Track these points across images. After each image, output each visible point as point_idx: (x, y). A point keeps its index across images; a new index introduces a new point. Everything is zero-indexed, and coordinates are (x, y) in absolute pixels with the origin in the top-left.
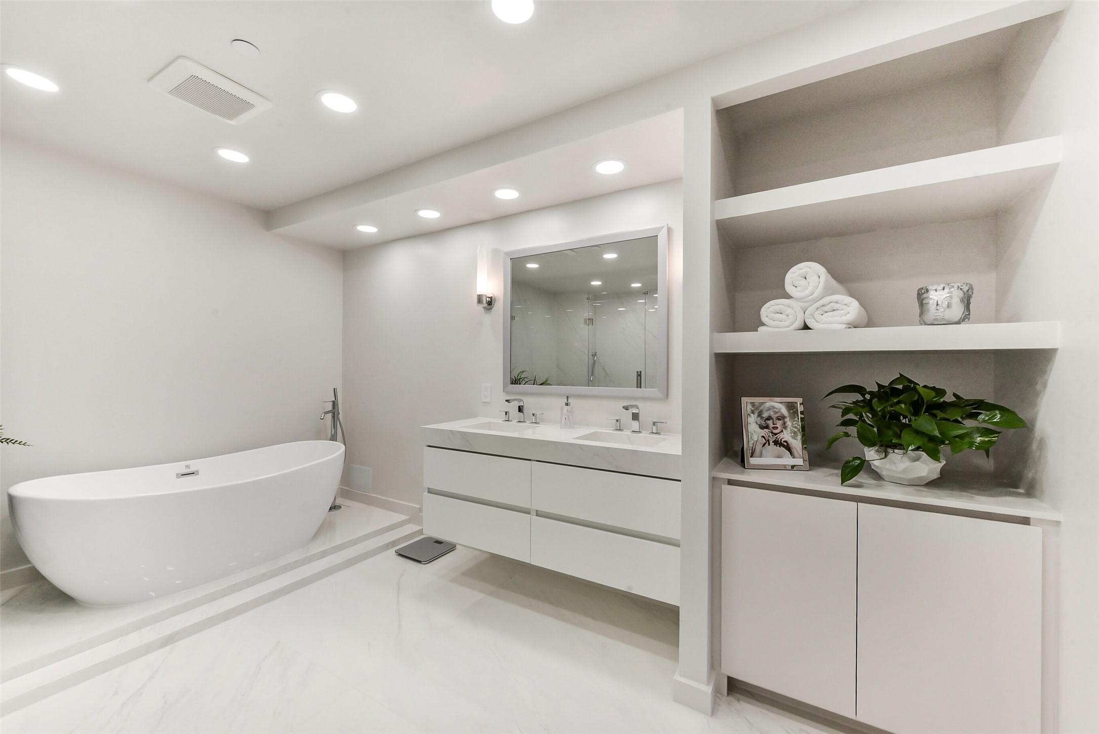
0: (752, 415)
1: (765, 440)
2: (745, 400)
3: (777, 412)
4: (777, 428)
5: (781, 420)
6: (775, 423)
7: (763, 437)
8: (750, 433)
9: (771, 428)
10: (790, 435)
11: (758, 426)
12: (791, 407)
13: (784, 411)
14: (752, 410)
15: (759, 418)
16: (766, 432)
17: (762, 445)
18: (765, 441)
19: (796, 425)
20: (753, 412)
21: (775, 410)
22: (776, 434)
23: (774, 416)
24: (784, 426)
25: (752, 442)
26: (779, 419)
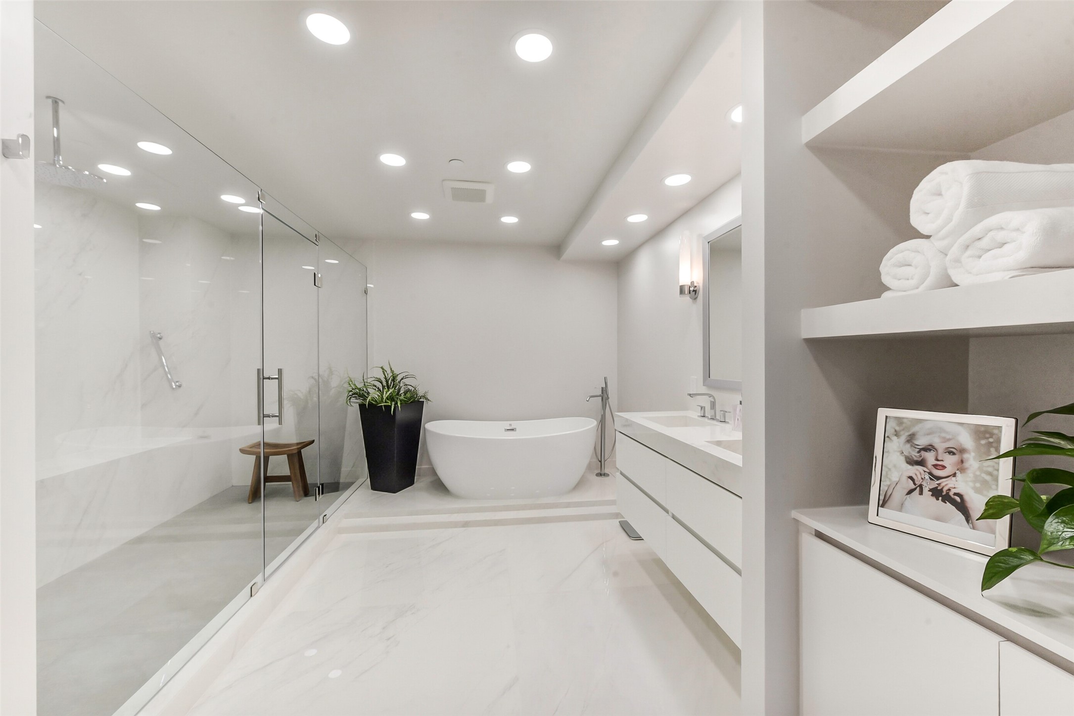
0: (895, 438)
1: (915, 484)
2: (883, 413)
3: (949, 440)
4: (944, 467)
5: (954, 454)
6: (940, 458)
7: (911, 478)
8: (886, 467)
9: (930, 466)
10: (971, 484)
11: (903, 459)
12: (986, 436)
13: (966, 440)
14: (896, 431)
15: (908, 446)
16: (917, 470)
17: (907, 491)
18: (914, 487)
19: (990, 469)
20: (897, 434)
21: (943, 435)
22: (938, 478)
23: (941, 446)
24: (961, 466)
25: (888, 483)
26: (951, 453)
